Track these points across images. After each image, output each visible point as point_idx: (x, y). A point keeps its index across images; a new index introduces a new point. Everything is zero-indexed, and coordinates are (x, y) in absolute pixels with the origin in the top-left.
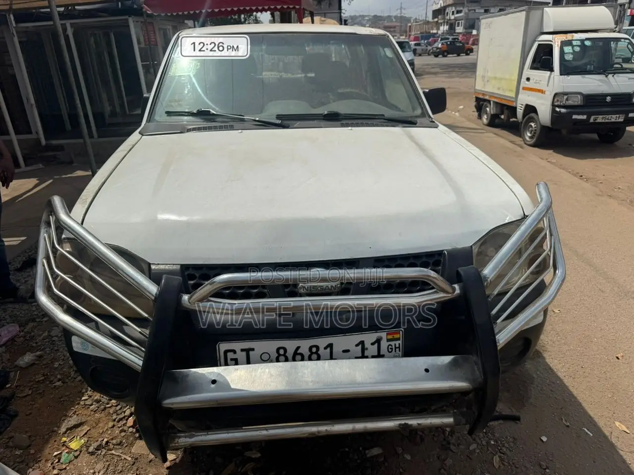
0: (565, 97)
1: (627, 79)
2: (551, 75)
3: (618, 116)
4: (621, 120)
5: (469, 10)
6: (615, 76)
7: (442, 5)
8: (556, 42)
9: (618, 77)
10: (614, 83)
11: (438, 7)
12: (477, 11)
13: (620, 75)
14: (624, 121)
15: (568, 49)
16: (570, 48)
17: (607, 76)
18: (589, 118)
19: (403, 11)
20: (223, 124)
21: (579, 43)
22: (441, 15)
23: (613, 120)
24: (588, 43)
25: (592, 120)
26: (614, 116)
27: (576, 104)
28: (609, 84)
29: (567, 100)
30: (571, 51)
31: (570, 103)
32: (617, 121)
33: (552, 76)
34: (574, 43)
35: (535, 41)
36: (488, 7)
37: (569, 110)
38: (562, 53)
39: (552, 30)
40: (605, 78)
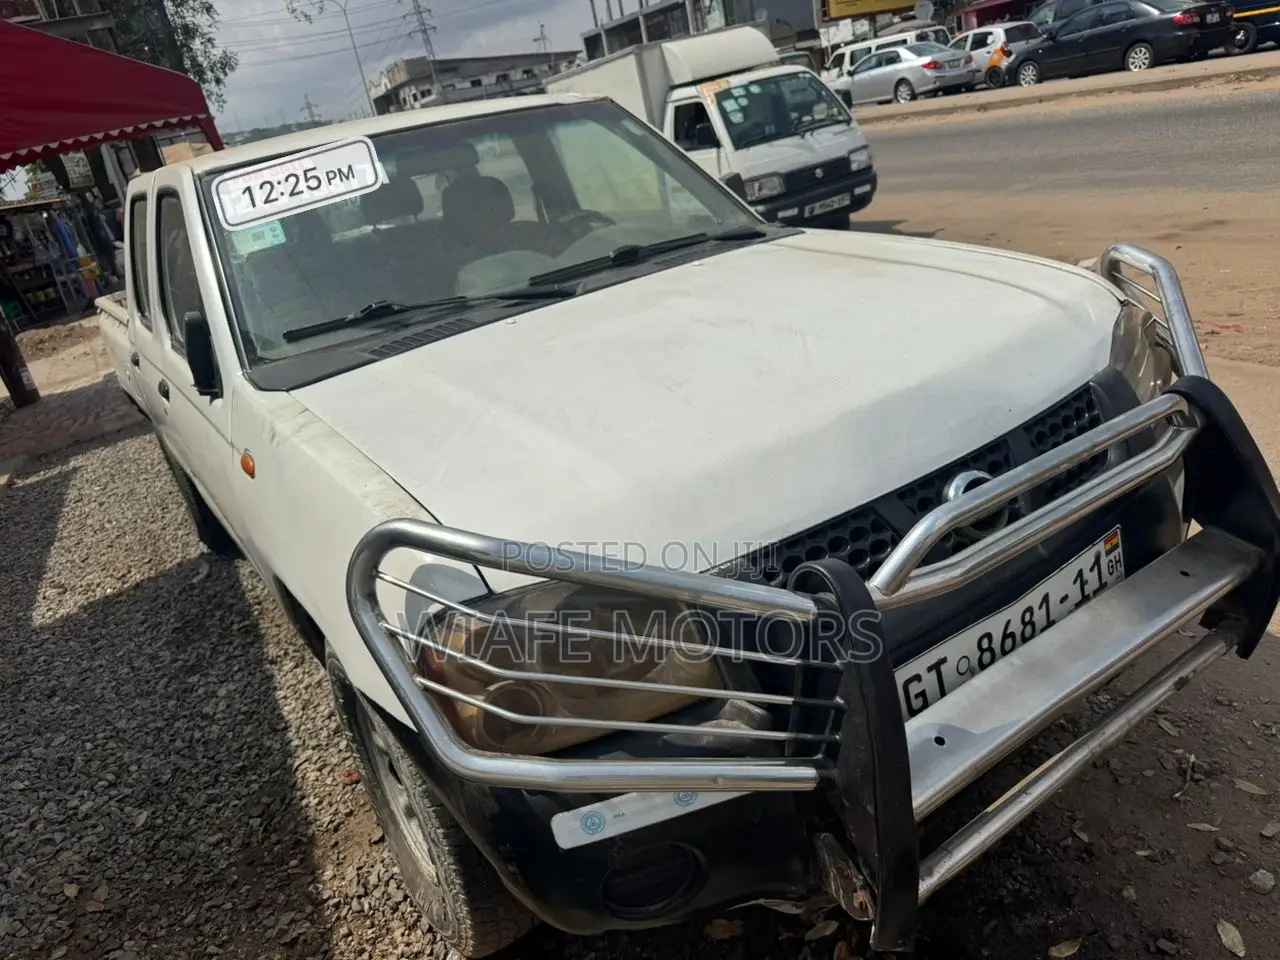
0: (757, 185)
1: (831, 135)
2: (719, 153)
3: (840, 197)
4: (847, 202)
5: (444, 87)
6: (814, 134)
7: (389, 87)
8: (706, 95)
9: (819, 134)
10: (817, 146)
11: (382, 91)
12: (458, 86)
13: (821, 130)
14: (852, 202)
15: (729, 105)
16: (732, 101)
17: (803, 137)
18: (802, 211)
19: (315, 110)
20: (431, 326)
21: (741, 92)
22: (392, 104)
23: (836, 206)
24: (755, 89)
25: (807, 214)
26: (835, 199)
27: (775, 192)
28: (810, 149)
29: (760, 189)
30: (737, 107)
31: (766, 193)
32: (841, 205)
33: (722, 155)
34: (736, 93)
35: (665, 103)
36: (476, 76)
37: (769, 206)
38: (724, 114)
39: (690, 79)
40: (802, 141)
